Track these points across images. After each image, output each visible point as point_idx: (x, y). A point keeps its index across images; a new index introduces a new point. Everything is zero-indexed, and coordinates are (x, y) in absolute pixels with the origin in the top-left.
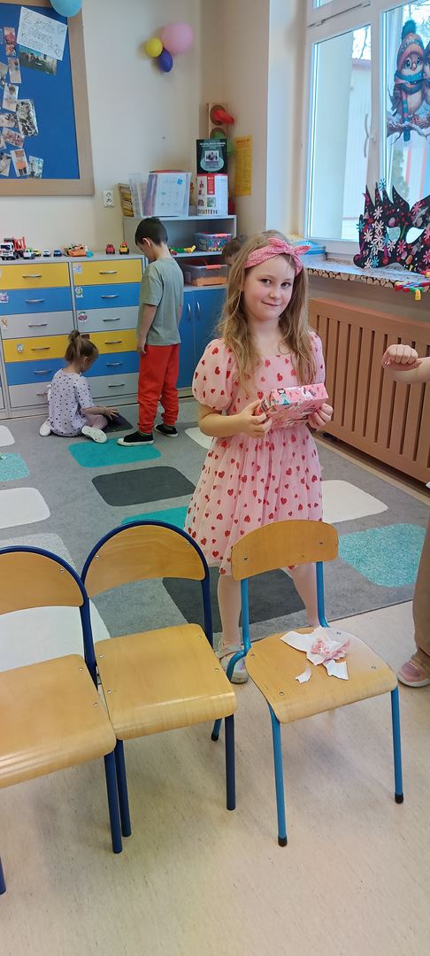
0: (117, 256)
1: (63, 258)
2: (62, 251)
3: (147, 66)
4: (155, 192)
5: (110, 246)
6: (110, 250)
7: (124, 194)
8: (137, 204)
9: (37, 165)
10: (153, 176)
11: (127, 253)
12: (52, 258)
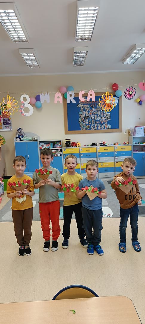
0: (126, 145)
1: (113, 145)
2: (113, 144)
3: (136, 104)
4: (136, 131)
5: (124, 143)
6: (125, 144)
7: (129, 131)
8: (131, 134)
9: (110, 126)
10: (135, 127)
11: (129, 144)
12: (111, 146)
